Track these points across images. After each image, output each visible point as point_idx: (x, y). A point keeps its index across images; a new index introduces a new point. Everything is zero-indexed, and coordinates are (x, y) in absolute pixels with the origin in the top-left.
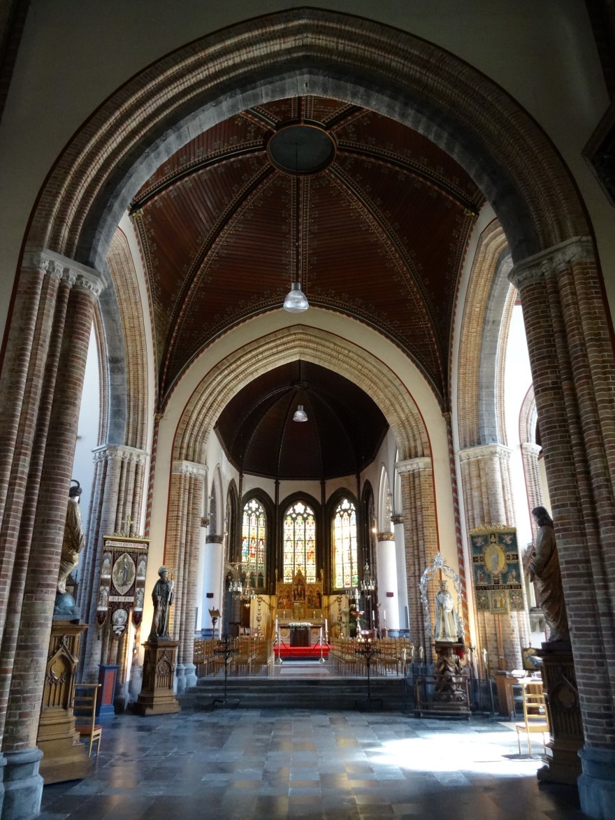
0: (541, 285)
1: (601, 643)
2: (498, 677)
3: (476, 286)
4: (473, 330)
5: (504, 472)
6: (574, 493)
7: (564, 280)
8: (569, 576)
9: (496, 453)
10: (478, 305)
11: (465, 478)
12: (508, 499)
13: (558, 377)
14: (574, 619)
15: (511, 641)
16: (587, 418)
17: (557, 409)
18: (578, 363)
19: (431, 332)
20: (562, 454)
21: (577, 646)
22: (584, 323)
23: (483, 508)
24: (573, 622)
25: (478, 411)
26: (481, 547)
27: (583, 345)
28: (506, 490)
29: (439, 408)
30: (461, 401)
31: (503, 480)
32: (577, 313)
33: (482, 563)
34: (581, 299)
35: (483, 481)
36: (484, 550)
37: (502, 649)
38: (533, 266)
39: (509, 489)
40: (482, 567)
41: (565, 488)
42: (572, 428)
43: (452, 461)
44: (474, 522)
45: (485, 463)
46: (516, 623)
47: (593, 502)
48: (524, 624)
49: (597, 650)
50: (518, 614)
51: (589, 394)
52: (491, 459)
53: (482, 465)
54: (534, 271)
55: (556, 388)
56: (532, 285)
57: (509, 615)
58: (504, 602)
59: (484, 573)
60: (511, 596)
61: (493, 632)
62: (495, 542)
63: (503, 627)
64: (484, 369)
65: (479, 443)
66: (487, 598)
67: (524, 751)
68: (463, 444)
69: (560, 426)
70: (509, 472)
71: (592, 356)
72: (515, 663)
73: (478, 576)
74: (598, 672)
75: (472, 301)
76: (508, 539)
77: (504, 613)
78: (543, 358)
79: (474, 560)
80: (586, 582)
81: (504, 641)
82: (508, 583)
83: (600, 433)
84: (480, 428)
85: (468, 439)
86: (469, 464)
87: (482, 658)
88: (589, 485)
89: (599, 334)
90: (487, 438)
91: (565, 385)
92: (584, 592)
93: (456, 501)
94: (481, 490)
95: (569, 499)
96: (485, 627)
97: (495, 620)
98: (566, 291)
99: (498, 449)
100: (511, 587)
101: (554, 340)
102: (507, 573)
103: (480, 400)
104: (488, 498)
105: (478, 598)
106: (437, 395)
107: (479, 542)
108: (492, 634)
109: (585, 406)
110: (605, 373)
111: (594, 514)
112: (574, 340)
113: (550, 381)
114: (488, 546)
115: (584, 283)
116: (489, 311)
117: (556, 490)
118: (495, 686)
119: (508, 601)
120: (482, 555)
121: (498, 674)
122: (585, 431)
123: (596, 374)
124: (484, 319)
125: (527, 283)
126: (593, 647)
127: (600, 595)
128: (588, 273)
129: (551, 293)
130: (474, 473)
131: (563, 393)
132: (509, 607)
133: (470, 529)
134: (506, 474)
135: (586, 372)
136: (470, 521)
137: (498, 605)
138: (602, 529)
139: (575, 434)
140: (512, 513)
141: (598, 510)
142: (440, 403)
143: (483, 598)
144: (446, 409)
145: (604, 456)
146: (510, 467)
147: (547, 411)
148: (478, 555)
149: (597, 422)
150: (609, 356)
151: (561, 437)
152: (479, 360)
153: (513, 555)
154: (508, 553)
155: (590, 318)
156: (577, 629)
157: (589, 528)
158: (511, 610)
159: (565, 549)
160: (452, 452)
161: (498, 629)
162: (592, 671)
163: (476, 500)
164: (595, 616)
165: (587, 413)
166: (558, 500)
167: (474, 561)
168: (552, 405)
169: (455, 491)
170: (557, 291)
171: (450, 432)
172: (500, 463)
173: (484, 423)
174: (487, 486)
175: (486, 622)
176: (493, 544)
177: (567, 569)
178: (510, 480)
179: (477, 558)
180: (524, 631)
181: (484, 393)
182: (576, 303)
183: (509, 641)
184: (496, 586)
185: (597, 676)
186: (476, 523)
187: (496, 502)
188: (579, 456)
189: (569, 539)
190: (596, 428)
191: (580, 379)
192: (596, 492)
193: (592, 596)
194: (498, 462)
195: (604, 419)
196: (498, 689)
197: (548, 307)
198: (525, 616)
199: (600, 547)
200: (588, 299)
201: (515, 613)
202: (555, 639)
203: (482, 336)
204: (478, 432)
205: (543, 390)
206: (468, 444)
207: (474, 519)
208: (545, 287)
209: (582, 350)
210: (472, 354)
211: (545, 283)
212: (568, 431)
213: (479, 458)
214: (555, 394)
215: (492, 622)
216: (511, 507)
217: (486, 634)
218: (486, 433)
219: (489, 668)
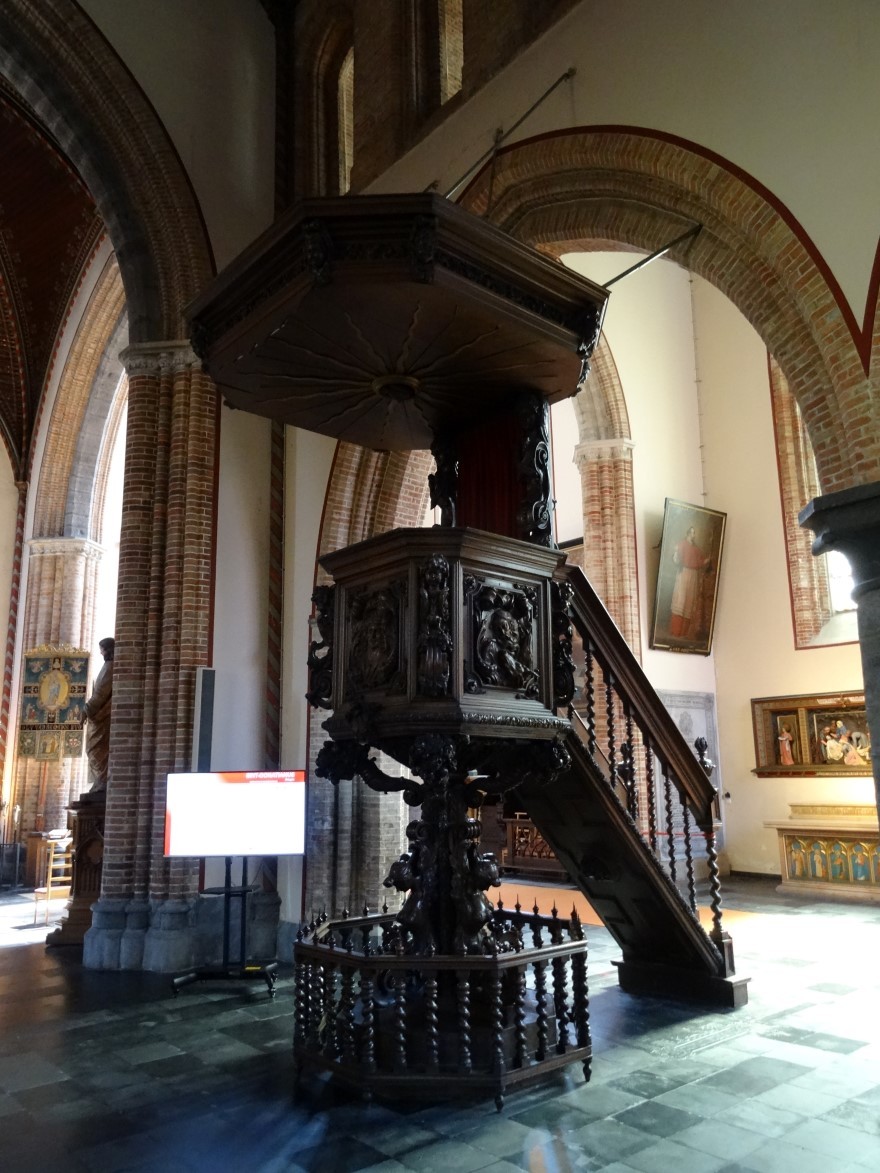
0: (154, 380)
1: (137, 792)
2: (30, 840)
3: (94, 318)
4: (81, 378)
5: (88, 575)
6: (142, 631)
7: (180, 385)
8: (118, 721)
9: (82, 550)
10: (92, 345)
11: (33, 579)
12: (88, 614)
13: (152, 497)
14: (114, 767)
15: (57, 795)
16: (172, 551)
17: (143, 534)
18: (175, 486)
19: (19, 359)
20: (138, 586)
21: (112, 795)
22: (190, 442)
23: (50, 622)
24: (113, 771)
25: (68, 489)
26: (38, 674)
27: (184, 467)
28: (87, 602)
29: (11, 473)
30: (46, 470)
31: (85, 588)
32: (186, 429)
33: (36, 695)
34: (193, 414)
35: (58, 585)
36: (41, 678)
37: (42, 805)
38: (152, 355)
39: (92, 600)
40: (34, 701)
41: (134, 624)
42: (155, 559)
43: (19, 552)
44: (34, 640)
45: (66, 563)
46: (69, 772)
47: (159, 643)
48: (78, 774)
49: (130, 799)
50: (74, 761)
51: (180, 524)
52: (74, 559)
53: (60, 564)
54: (150, 361)
55: (147, 508)
56: (144, 377)
57: (61, 763)
58: (56, 745)
59: (36, 708)
60: (67, 739)
61: (35, 784)
62: (59, 669)
63: (50, 777)
64: (87, 435)
65: (61, 534)
66: (34, 741)
67: (39, 920)
68: (38, 531)
69: (142, 554)
70: (96, 578)
71: (191, 483)
72: (58, 821)
73: (28, 711)
74: (128, 822)
75: (85, 338)
76: (75, 666)
77: (54, 760)
78: (139, 470)
79: (26, 690)
80: (134, 729)
81: (48, 795)
82: (67, 722)
83: (181, 569)
84: (66, 513)
85: (46, 526)
86: (42, 559)
87: (13, 817)
88: (160, 624)
89: (203, 459)
90: (73, 528)
91: (157, 508)
92: (130, 739)
93: (14, 607)
94: (53, 599)
95: (135, 637)
96: (25, 778)
97: (40, 769)
98: (179, 398)
99: (86, 547)
100: (70, 727)
101: (156, 452)
102: (68, 708)
103: (73, 475)
104: (60, 610)
105: (22, 740)
106: (11, 453)
107: (37, 667)
108: (33, 786)
109: (173, 537)
110: (200, 505)
111: (158, 657)
112: (176, 459)
113: (141, 500)
114: (49, 673)
115: (200, 397)
116: (106, 359)
117: (123, 625)
118: (24, 852)
119: (62, 744)
120: (37, 685)
121: (31, 836)
122: (167, 565)
123: (191, 503)
124: (98, 367)
125: (138, 373)
126: (128, 796)
127: (146, 742)
128: (206, 385)
129: (163, 395)
130: (47, 573)
131: (153, 517)
132: (62, 751)
133: (27, 648)
134: (91, 580)
135: (180, 498)
136: (31, 637)
137: (48, 750)
138: (162, 673)
139: (156, 565)
140: (90, 632)
141: (163, 653)
142: (15, 465)
143: (29, 741)
144: (21, 476)
145: (180, 596)
146: (98, 572)
147: (132, 534)
148: (33, 685)
149: (181, 557)
150: (208, 487)
151: (142, 566)
152: (82, 419)
153: (80, 687)
154: (73, 684)
155: (199, 440)
156: (115, 778)
157: (149, 672)
158: (64, 756)
159: (119, 692)
160: (20, 538)
161: (41, 780)
162: (121, 822)
163: (43, 610)
164: (136, 765)
165: (173, 545)
166: (123, 637)
167: (25, 692)
168: (138, 528)
169: (15, 593)
170: (170, 395)
171: (22, 510)
172: (86, 565)
173: (73, 508)
174: (61, 594)
175: (28, 770)
176: (56, 671)
177: (117, 714)
178: (95, 589)
179: (30, 687)
180: (78, 782)
181: (81, 467)
182: (187, 417)
183: (54, 794)
184: (51, 725)
185: (126, 826)
186: (37, 641)
187: (70, 617)
188: (155, 591)
189: (126, 682)
190: (178, 563)
191: (173, 505)
192: (164, 633)
193: (138, 744)
194: (84, 564)
195: (187, 556)
196: (28, 856)
197: (157, 409)
198: (82, 763)
199: (156, 691)
200: (200, 416)
201: (69, 760)
202: (96, 790)
203: (91, 390)
204: (63, 519)
205: (132, 508)
206: (45, 533)
207: (35, 635)
208: (158, 384)
209: (182, 473)
210: (73, 408)
211: (160, 380)
212: (149, 560)
213: (58, 554)
214: (144, 515)
215: (36, 772)
216: (90, 624)
217: (24, 786)
218: (74, 521)
219: (21, 830)
